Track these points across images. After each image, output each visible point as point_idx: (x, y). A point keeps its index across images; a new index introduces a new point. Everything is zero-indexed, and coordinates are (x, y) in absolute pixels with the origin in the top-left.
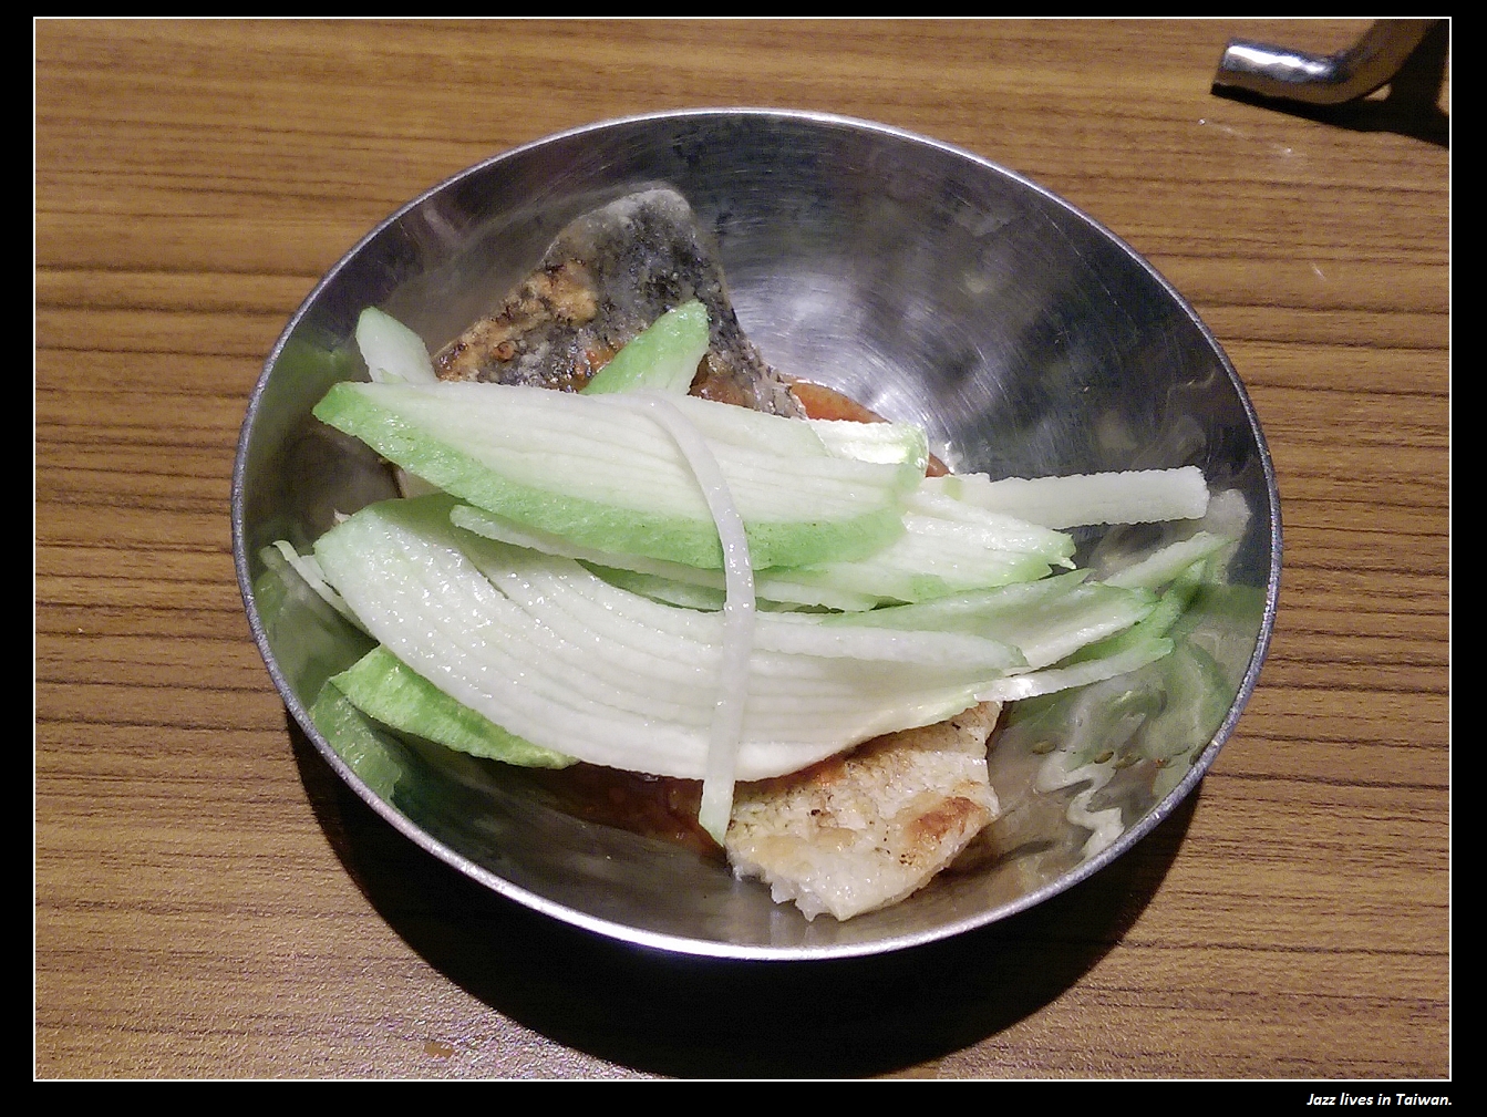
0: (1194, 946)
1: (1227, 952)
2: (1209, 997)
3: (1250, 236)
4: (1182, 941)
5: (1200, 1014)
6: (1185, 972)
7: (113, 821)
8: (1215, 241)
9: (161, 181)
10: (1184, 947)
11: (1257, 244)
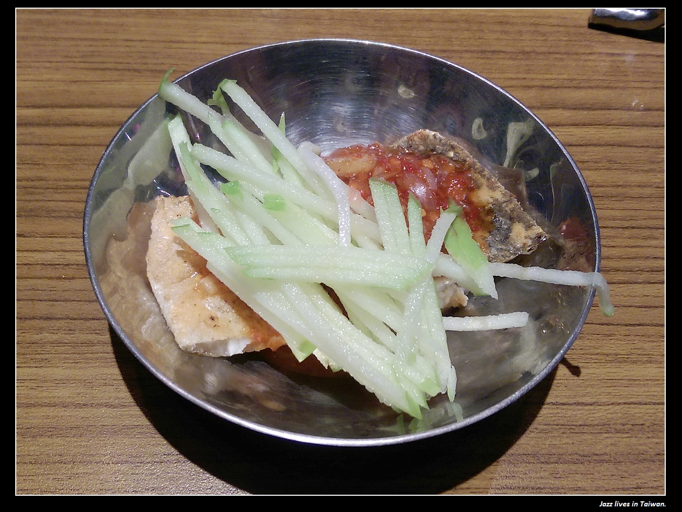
0: (613, 404)
1: (628, 406)
2: (622, 427)
3: (604, 78)
4: (607, 402)
5: (618, 435)
6: (610, 416)
7: (87, 365)
8: (588, 80)
9: (82, 65)
10: (608, 405)
11: (608, 82)
